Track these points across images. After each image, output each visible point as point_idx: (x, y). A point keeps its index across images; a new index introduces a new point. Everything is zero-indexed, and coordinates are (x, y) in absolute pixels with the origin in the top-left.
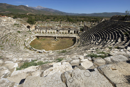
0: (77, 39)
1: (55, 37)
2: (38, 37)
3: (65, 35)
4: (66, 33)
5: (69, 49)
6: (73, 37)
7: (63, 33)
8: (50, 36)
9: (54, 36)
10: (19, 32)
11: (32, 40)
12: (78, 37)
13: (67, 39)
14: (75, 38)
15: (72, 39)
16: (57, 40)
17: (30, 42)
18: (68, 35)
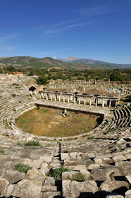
0: (105, 119)
1: (64, 109)
2: (38, 105)
3: (84, 109)
4: (88, 104)
5: (68, 139)
6: (98, 114)
7: (82, 103)
8: (56, 105)
9: (62, 107)
10: (14, 96)
11: (27, 110)
12: (110, 115)
13: (87, 117)
14: (102, 116)
15: (96, 118)
16: (66, 115)
17: (22, 113)
18: (91, 107)
